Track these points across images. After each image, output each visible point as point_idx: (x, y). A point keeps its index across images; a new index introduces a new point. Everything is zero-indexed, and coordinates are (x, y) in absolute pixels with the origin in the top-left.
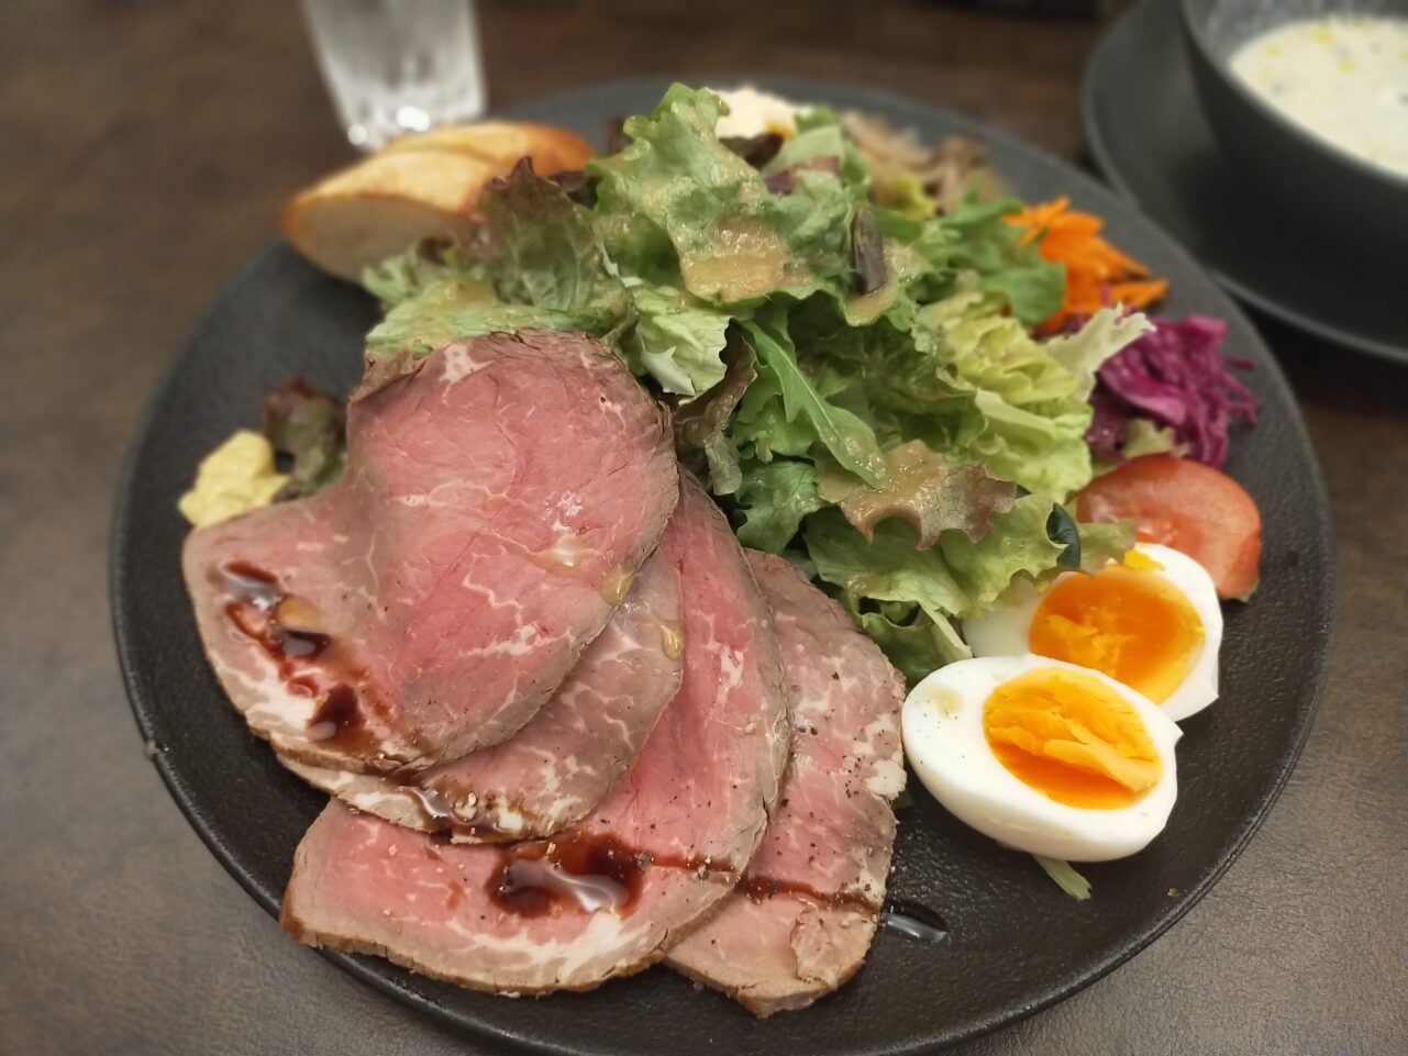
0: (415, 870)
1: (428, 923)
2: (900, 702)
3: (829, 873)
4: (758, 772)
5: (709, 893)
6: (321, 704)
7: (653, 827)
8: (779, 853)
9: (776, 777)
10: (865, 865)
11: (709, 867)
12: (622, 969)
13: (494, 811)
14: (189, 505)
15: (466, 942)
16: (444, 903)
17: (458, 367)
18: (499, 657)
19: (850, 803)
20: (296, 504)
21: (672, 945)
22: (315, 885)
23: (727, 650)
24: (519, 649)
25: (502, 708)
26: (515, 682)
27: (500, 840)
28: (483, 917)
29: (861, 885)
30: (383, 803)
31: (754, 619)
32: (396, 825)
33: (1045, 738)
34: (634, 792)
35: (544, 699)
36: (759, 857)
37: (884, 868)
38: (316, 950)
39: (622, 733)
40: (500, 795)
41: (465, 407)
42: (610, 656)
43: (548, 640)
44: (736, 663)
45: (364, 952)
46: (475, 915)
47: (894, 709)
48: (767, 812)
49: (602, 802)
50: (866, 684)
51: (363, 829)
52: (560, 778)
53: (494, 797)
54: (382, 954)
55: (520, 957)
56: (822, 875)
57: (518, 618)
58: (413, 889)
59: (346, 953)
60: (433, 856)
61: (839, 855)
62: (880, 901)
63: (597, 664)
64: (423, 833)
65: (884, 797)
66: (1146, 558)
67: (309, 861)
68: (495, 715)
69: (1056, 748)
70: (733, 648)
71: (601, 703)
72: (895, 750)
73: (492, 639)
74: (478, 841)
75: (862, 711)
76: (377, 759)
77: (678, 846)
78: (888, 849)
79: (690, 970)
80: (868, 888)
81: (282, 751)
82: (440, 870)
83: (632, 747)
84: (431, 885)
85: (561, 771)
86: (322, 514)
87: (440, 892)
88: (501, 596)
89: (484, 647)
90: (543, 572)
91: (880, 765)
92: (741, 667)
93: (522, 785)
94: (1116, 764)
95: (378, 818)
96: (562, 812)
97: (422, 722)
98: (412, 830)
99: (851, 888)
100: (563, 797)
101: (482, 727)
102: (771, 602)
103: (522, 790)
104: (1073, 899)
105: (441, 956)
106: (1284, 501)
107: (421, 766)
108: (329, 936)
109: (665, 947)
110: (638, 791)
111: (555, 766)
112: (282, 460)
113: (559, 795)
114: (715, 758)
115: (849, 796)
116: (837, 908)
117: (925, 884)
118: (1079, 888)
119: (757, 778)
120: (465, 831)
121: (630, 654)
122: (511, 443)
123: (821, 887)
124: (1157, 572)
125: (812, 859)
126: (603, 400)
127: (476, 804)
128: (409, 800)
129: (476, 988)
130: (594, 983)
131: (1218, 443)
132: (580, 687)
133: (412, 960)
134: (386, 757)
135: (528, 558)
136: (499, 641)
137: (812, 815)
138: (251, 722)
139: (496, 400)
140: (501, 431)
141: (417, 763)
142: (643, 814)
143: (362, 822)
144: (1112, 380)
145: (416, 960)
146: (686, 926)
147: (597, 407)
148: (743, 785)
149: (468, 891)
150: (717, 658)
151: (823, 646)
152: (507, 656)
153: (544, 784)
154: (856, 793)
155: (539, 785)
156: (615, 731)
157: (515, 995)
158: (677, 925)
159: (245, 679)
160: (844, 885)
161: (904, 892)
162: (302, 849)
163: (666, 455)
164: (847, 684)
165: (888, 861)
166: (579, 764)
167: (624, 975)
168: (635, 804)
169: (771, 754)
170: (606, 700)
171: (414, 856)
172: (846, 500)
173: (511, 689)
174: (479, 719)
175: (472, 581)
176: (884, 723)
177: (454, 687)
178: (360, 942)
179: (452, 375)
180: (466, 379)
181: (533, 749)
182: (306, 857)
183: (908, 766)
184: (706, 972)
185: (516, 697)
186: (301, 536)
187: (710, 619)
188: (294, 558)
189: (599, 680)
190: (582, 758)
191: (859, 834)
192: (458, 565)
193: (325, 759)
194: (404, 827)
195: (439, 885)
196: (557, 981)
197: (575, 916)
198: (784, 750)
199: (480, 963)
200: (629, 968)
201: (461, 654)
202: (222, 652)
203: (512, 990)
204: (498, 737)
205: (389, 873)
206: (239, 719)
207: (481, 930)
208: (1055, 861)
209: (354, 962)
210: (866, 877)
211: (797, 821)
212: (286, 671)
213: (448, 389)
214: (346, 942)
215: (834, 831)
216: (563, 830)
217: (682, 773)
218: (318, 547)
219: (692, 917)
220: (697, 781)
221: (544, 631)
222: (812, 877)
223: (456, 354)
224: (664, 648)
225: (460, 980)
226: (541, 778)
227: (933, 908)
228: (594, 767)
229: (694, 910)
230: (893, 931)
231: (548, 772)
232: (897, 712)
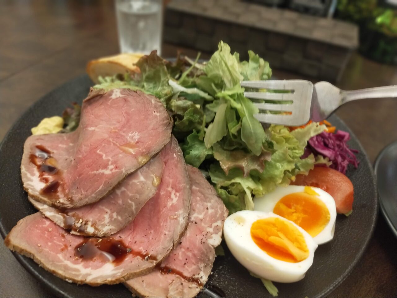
0: (55, 238)
1: (52, 252)
2: (225, 218)
3: (190, 270)
4: (174, 231)
5: (146, 265)
6: (48, 186)
7: (135, 242)
8: (175, 260)
9: (179, 233)
10: (203, 270)
11: (149, 257)
12: (109, 281)
13: (86, 226)
14: (34, 130)
15: (61, 261)
16: (60, 249)
17: (116, 95)
18: (101, 174)
19: (201, 246)
20: (63, 134)
21: (129, 279)
22: (20, 232)
23: (174, 192)
24: (107, 172)
25: (97, 191)
26: (103, 182)
27: (85, 235)
28: (71, 257)
29: (200, 276)
30: (53, 216)
31: (185, 184)
32: (55, 224)
33: (269, 236)
34: (133, 230)
35: (110, 189)
36: (167, 258)
37: (208, 272)
38: (12, 251)
39: (133, 207)
40: (90, 221)
41: (114, 106)
42: (135, 181)
43: (117, 170)
44: (176, 196)
45: (27, 256)
46: (68, 255)
47: (223, 219)
48: (173, 244)
49: (121, 231)
50: (216, 212)
51: (44, 222)
52: (110, 219)
53: (88, 222)
54: (32, 257)
55: (77, 270)
56: (187, 270)
57: (110, 163)
58: (51, 242)
59: (21, 255)
60: (63, 236)
61: (194, 264)
62: (204, 283)
63: (131, 183)
64: (63, 228)
65: (213, 246)
66: (314, 192)
67: (22, 224)
68: (95, 193)
69: (273, 239)
70: (177, 191)
71: (128, 195)
72: (220, 231)
73: (100, 169)
74: (79, 234)
75: (213, 219)
76: (57, 202)
77: (141, 249)
78: (211, 265)
79: (132, 288)
80: (202, 277)
81: (30, 195)
82: (63, 240)
83: (135, 212)
84: (58, 243)
85: (111, 217)
86: (69, 138)
87: (60, 246)
88: (106, 156)
89: (97, 170)
90: (122, 151)
91: (214, 236)
92: (177, 198)
93: (97, 219)
94: (293, 249)
95: (51, 220)
96: (107, 230)
97: (74, 194)
98: (59, 226)
99: (196, 276)
100: (109, 225)
101: (90, 197)
102: (191, 181)
103: (97, 221)
104: (271, 295)
105: (51, 263)
106: (363, 190)
107: (69, 207)
108: (17, 247)
109: (126, 278)
110: (134, 230)
111: (110, 215)
112: (65, 126)
113: (108, 224)
114: (162, 224)
115: (201, 243)
116: (189, 282)
117: (222, 282)
118: (274, 291)
119: (173, 233)
120: (75, 230)
121: (141, 182)
122: (124, 117)
123: (186, 274)
124: (317, 197)
125: (185, 264)
126: (155, 112)
127: (82, 223)
128: (62, 217)
129: (58, 276)
130: (97, 284)
131: (344, 168)
132: (123, 189)
133: (41, 261)
134: (59, 202)
135: (118, 147)
136: (102, 169)
137: (188, 248)
138: (24, 186)
139: (124, 105)
140: (122, 113)
141: (68, 206)
142: (134, 238)
143: (45, 220)
144: (312, 144)
145: (42, 261)
146: (135, 273)
147: (152, 113)
148: (168, 235)
149: (69, 248)
150: (170, 193)
151: (205, 199)
152: (103, 174)
153: (104, 220)
154: (204, 243)
155: (103, 220)
156: (130, 206)
157: (70, 281)
158: (132, 272)
159: (29, 175)
160: (194, 275)
161: (214, 283)
162: (21, 221)
163: (169, 130)
164: (210, 211)
165: (211, 270)
166: (117, 215)
167: (109, 284)
168: (132, 234)
169: (180, 226)
170: (130, 195)
171: (57, 234)
172: (221, 160)
173: (102, 184)
174: (90, 194)
175: (100, 151)
176: (219, 223)
177: (85, 183)
178: (26, 251)
179: (113, 97)
180: (117, 98)
181: (104, 208)
182: (21, 223)
183: (223, 236)
184: (137, 289)
185: (102, 187)
186: (61, 143)
187: (171, 181)
188: (57, 148)
189: (130, 187)
190: (118, 214)
191: (202, 258)
192: (98, 147)
193: (41, 199)
194: (58, 225)
195: (61, 244)
196: (86, 280)
197: (100, 262)
198: (184, 225)
199: (63, 268)
200: (111, 281)
201: (90, 172)
202: (25, 167)
203: (70, 279)
204: (94, 200)
205: (46, 235)
206: (22, 184)
207: (68, 260)
208: (267, 280)
209: (22, 258)
210: (202, 274)
211: (183, 250)
212: (41, 176)
213: (111, 100)
214: (22, 250)
215: (194, 255)
216: (106, 236)
217: (150, 228)
218: (64, 146)
219: (138, 271)
220: (154, 231)
221: (116, 168)
222: (184, 270)
223: (116, 92)
224: (153, 183)
225: (54, 272)
226: (104, 218)
227: (223, 290)
228: (122, 217)
229: (139, 269)
230: (206, 294)
231: (107, 216)
232: (223, 221)
